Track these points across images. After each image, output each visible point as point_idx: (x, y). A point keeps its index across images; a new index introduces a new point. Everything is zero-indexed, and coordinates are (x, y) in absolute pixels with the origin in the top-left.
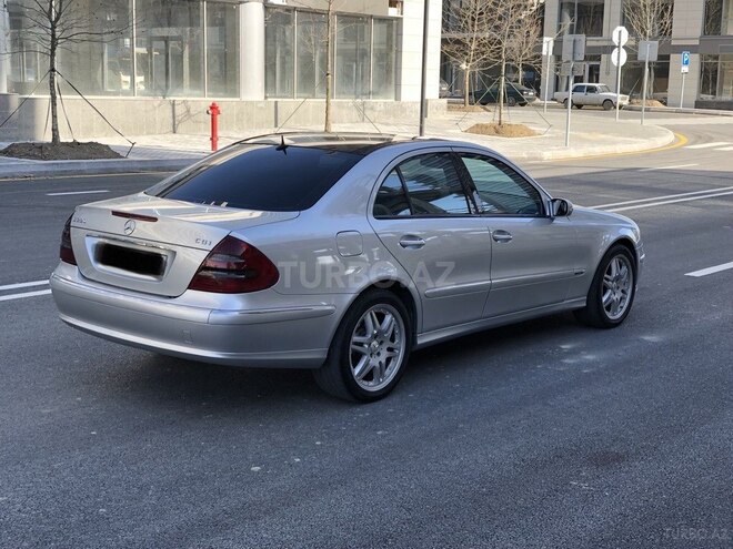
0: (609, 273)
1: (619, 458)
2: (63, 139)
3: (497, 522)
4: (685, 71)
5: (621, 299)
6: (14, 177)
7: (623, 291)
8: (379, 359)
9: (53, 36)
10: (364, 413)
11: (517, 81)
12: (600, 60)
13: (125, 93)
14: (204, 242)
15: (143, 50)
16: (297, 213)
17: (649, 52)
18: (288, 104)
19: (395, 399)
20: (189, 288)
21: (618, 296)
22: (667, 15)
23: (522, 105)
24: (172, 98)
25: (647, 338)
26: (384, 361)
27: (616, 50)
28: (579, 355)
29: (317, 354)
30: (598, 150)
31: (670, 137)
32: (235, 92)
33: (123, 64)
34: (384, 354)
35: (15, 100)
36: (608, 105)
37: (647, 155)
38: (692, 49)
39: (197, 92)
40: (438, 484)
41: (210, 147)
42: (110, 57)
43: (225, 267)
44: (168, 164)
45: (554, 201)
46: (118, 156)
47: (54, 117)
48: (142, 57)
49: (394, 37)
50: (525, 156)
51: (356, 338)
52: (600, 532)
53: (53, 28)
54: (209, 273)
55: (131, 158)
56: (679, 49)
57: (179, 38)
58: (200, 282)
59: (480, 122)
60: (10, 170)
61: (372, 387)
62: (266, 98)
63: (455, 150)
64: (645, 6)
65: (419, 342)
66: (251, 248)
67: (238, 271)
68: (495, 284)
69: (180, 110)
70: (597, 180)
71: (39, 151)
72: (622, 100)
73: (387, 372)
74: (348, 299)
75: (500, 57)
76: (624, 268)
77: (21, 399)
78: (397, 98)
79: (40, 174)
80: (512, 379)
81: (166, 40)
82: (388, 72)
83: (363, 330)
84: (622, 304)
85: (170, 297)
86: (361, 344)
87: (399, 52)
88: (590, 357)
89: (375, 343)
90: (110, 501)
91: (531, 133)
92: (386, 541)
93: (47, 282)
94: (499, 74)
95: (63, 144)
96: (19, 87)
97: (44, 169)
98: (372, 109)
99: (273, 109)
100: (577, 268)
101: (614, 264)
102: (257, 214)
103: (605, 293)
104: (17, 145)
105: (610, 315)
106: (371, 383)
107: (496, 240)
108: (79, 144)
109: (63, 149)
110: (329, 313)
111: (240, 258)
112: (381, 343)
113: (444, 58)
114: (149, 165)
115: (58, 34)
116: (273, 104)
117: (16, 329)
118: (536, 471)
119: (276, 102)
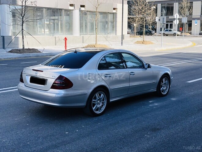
0: (163, 82)
1: (158, 129)
2: (25, 48)
3: (125, 145)
4: (196, 25)
5: (166, 89)
6: (12, 58)
7: (166, 87)
8: (100, 105)
9: (23, 20)
10: (95, 119)
11: (150, 29)
12: (173, 22)
13: (42, 35)
14: (54, 77)
15: (48, 23)
16: (78, 69)
17: (185, 20)
18: (86, 37)
19: (104, 115)
20: (51, 88)
21: (165, 88)
22: (191, 10)
23: (151, 35)
24: (55, 36)
25: (172, 99)
26: (101, 106)
27: (176, 20)
28: (154, 104)
29: (83, 104)
30: (170, 48)
31: (190, 44)
32: (72, 34)
33: (43, 26)
34: (101, 104)
35: (13, 37)
36: (174, 34)
37: (184, 49)
38: (198, 19)
39: (62, 34)
40: (111, 136)
41: (65, 49)
42: (39, 25)
43: (60, 83)
44: (53, 54)
45: (147, 64)
46: (40, 52)
47: (23, 42)
48: (47, 25)
49: (115, 18)
50: (150, 49)
51: (93, 100)
52: (150, 147)
53: (23, 18)
54: (56, 85)
55: (43, 52)
56: (194, 19)
57: (58, 19)
58: (53, 87)
59: (138, 41)
60: (11, 57)
61: (98, 112)
62: (80, 35)
63: (120, 52)
64: (185, 7)
65: (110, 101)
66: (66, 78)
67: (63, 84)
68: (131, 86)
69: (57, 39)
70: (168, 56)
71: (19, 51)
72: (179, 33)
73: (102, 109)
74: (91, 90)
75: (143, 23)
76: (167, 81)
77: (10, 117)
78: (116, 34)
79: (19, 57)
80: (135, 110)
81: (54, 20)
82: (113, 27)
83: (95, 98)
84: (166, 90)
85: (46, 91)
86: (95, 102)
87: (116, 22)
88: (156, 104)
89: (99, 101)
90: (30, 141)
91: (152, 43)
92: (97, 150)
93: (17, 87)
94: (143, 27)
95: (25, 49)
96: (14, 33)
97: (20, 56)
98: (109, 37)
99: (82, 38)
100: (153, 81)
101: (164, 80)
102: (69, 69)
103: (161, 88)
104: (13, 50)
105: (163, 93)
106: (98, 111)
107: (131, 74)
108: (30, 49)
109: (25, 50)
110: (87, 94)
111: (63, 81)
112: (100, 101)
113: (129, 23)
114: (48, 54)
115: (24, 20)
116: (82, 37)
117: (10, 99)
118: (137, 133)
119: (83, 36)
